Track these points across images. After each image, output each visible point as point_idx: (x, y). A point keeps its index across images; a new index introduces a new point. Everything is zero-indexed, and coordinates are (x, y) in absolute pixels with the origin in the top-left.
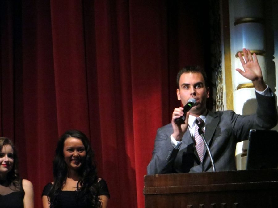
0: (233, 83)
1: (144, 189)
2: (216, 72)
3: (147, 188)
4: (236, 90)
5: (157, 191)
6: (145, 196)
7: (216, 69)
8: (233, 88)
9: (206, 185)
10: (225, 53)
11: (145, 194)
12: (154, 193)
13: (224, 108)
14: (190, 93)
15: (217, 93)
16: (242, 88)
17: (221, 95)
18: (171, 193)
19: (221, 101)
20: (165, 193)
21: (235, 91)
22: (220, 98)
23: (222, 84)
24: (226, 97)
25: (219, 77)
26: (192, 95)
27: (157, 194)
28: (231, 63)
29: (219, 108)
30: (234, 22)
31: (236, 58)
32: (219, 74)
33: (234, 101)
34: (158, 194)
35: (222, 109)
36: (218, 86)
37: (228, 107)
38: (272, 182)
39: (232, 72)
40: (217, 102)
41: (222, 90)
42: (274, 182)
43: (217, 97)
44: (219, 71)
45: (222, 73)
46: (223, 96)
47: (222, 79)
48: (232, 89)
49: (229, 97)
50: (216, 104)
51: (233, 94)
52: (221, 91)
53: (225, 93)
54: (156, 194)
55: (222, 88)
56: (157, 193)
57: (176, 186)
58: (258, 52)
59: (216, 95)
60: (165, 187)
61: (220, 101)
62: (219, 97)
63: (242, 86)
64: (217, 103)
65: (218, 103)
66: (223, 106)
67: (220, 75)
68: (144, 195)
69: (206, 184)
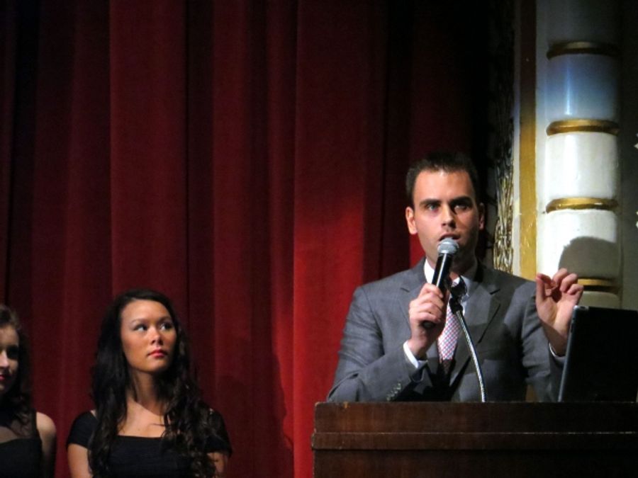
0: (537, 196)
1: (313, 435)
2: (498, 169)
3: (320, 433)
4: (544, 213)
5: (343, 442)
6: (314, 452)
7: (499, 161)
8: (537, 208)
9: (462, 433)
10: (521, 123)
11: (316, 447)
12: (336, 448)
13: (512, 256)
14: (443, 223)
15: (499, 219)
16: (560, 208)
17: (508, 225)
18: (378, 448)
19: (508, 239)
20: (364, 447)
21: (543, 215)
22: (504, 232)
23: (512, 198)
24: (521, 228)
25: (505, 181)
26: (447, 226)
27: (342, 450)
28: (536, 148)
29: (502, 254)
30: (547, 50)
31: (548, 137)
32: (506, 174)
33: (539, 238)
34: (347, 450)
35: (508, 258)
36: (500, 201)
37: (524, 253)
38: (622, 435)
39: (537, 170)
40: (496, 241)
41: (510, 211)
42: (627, 433)
43: (497, 229)
44: (506, 166)
45: (512, 172)
46: (511, 227)
47: (512, 185)
48: (535, 210)
49: (527, 230)
50: (495, 245)
51: (537, 224)
52: (509, 215)
53: (519, 220)
54: (341, 448)
55: (510, 208)
56: (345, 448)
57: (390, 431)
58: (602, 125)
59: (496, 223)
60: (363, 434)
61: (505, 237)
62: (502, 228)
63: (560, 205)
64: (497, 244)
65: (500, 243)
66: (512, 251)
67: (507, 177)
68: (313, 449)
69: (462, 431)
